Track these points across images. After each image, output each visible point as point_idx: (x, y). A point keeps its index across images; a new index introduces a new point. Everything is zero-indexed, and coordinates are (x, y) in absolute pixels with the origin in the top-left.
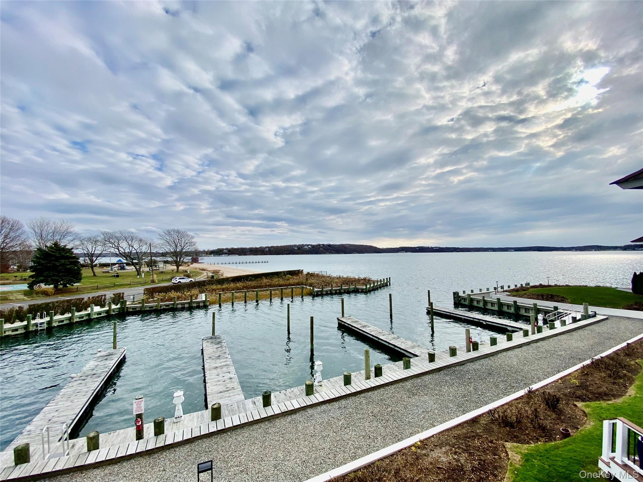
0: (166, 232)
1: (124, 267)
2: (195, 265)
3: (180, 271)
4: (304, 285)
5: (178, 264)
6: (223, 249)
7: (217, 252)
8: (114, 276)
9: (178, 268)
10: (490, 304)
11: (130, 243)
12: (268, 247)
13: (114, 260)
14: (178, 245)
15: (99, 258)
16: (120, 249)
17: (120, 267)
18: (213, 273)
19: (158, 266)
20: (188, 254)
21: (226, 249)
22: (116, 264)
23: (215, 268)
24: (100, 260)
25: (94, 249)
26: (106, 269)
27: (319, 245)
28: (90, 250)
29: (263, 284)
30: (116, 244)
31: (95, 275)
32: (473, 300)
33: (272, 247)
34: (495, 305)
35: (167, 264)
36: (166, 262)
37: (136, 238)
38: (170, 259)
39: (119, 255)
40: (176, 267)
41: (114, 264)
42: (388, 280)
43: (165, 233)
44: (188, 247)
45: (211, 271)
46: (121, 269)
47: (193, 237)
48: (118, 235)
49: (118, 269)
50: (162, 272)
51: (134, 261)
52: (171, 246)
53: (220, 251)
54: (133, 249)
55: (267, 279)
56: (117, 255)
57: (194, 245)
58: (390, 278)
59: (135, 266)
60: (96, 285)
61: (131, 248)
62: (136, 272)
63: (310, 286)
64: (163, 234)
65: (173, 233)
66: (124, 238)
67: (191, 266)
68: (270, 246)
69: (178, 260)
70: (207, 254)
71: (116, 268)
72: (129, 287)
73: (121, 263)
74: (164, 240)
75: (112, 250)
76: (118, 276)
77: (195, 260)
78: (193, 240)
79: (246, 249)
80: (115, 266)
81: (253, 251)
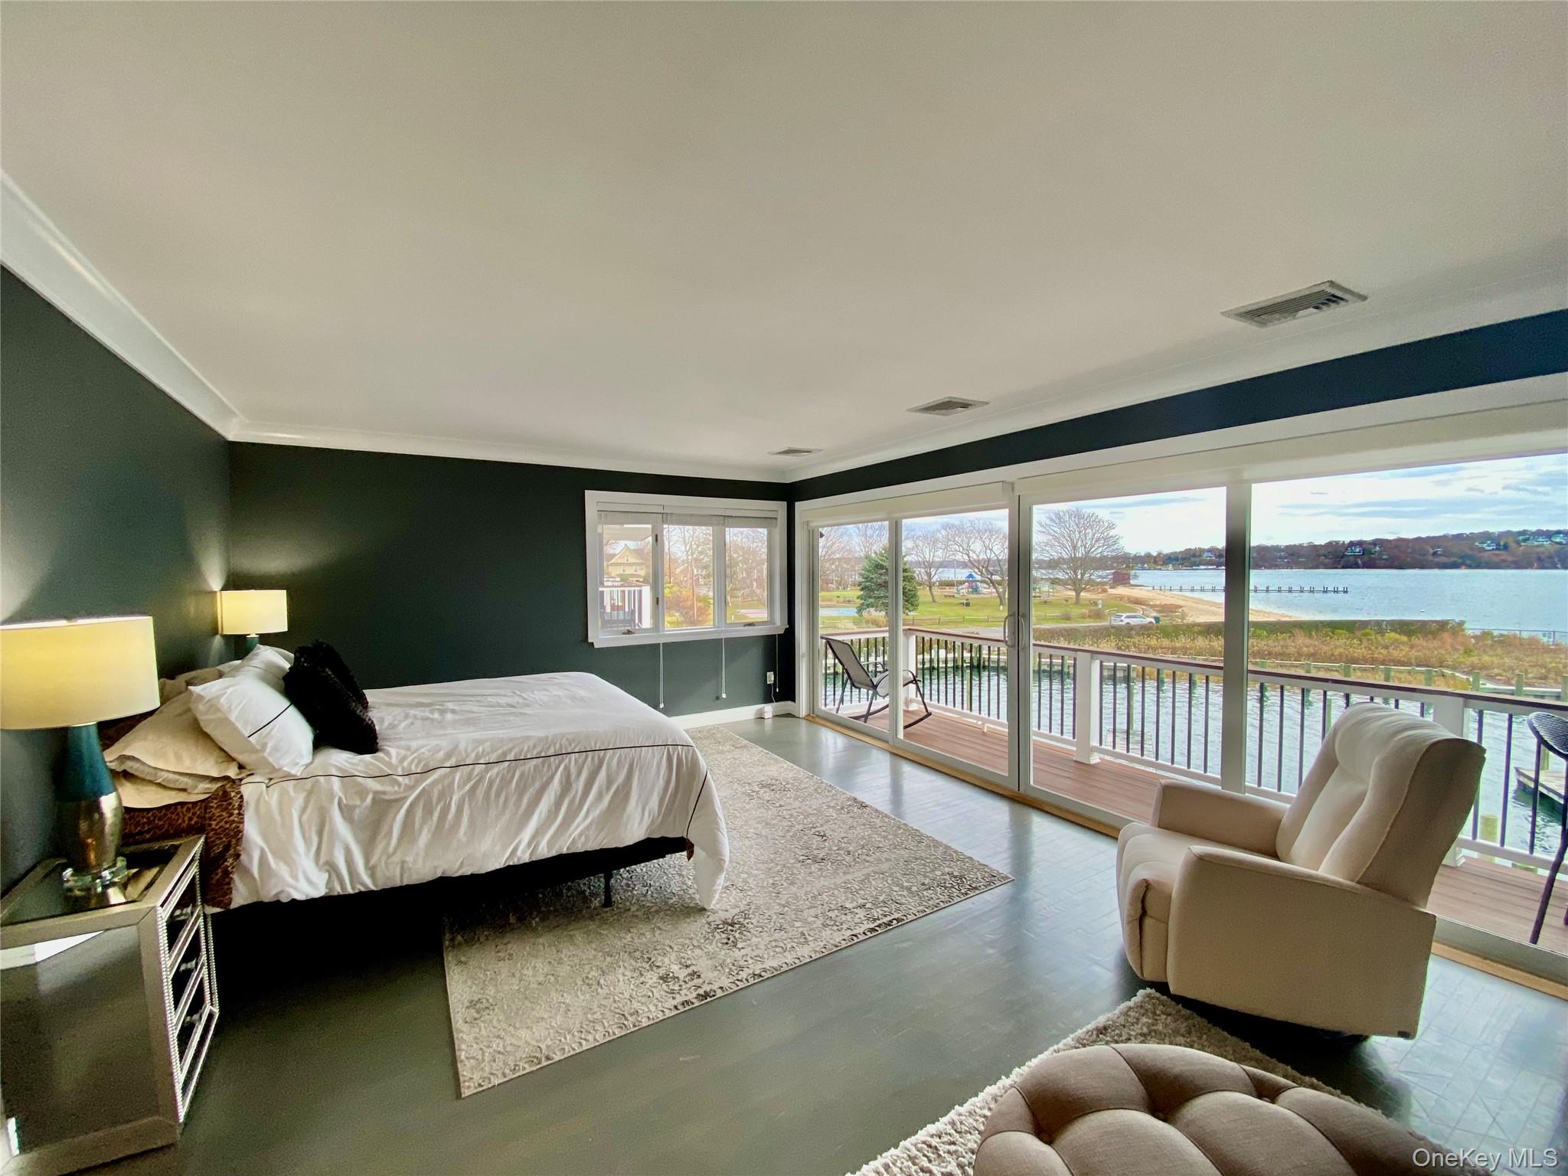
0: (1054, 517)
1: (977, 587)
2: (1121, 590)
3: (1082, 602)
4: (1447, 667)
5: (1077, 586)
6: (1202, 551)
7: (1183, 559)
8: (963, 604)
9: (1078, 595)
11: (988, 543)
12: (1360, 543)
13: (962, 574)
14: (1079, 544)
15: (940, 570)
16: (971, 554)
17: (972, 587)
18: (1159, 612)
19: (1039, 589)
20: (1101, 563)
21: (1210, 550)
22: (964, 582)
23: (1167, 599)
24: (941, 575)
25: (932, 554)
26: (948, 590)
28: (927, 556)
29: (1292, 650)
30: (965, 546)
31: (934, 601)
33: (1375, 543)
35: (1056, 586)
36: (1054, 582)
38: (1061, 575)
39: (969, 564)
40: (1074, 593)
41: (961, 583)
43: (1052, 520)
44: (1100, 550)
45: (1156, 606)
46: (972, 593)
47: (1111, 526)
49: (968, 593)
50: (1045, 602)
51: (994, 577)
52: (1063, 546)
53: (1194, 556)
54: (993, 555)
55: (1311, 637)
56: (964, 565)
57: (1115, 543)
59: (995, 588)
60: (937, 617)
61: (988, 551)
62: (998, 600)
63: (1469, 672)
64: (1048, 522)
67: (1111, 591)
69: (1079, 577)
70: (1155, 562)
71: (964, 590)
72: (986, 626)
73: (972, 581)
74: (1049, 534)
75: (959, 557)
76: (968, 605)
77: (1121, 579)
78: (1112, 533)
79: (1277, 549)
80: (964, 586)
81: (1299, 557)
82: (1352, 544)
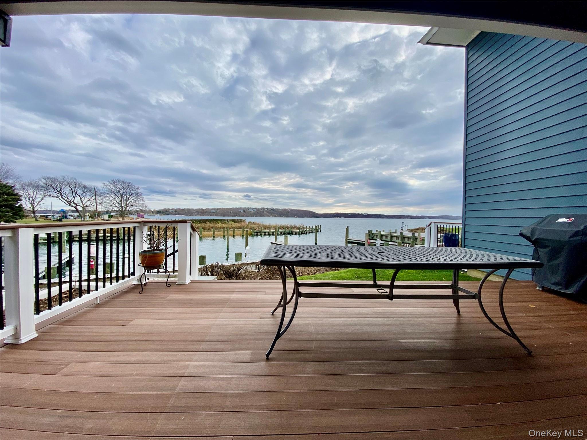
0: (111, 182)
1: (66, 216)
7: (163, 212)
10: (395, 238)
11: (73, 189)
12: (214, 209)
14: (124, 195)
17: (63, 216)
19: (103, 218)
27: (264, 209)
31: (37, 220)
32: (383, 236)
33: (218, 209)
34: (399, 238)
37: (79, 184)
42: (319, 228)
48: (60, 179)
53: (167, 211)
55: (211, 223)
58: (320, 226)
61: (74, 193)
63: (251, 229)
65: (118, 183)
66: (66, 183)
68: (216, 208)
70: (153, 213)
79: (193, 209)
81: (199, 212)
82: (212, 209)
